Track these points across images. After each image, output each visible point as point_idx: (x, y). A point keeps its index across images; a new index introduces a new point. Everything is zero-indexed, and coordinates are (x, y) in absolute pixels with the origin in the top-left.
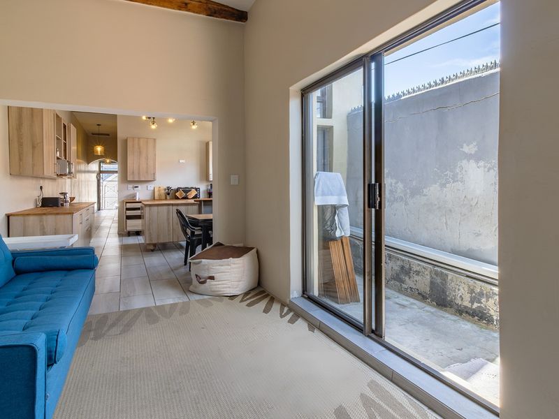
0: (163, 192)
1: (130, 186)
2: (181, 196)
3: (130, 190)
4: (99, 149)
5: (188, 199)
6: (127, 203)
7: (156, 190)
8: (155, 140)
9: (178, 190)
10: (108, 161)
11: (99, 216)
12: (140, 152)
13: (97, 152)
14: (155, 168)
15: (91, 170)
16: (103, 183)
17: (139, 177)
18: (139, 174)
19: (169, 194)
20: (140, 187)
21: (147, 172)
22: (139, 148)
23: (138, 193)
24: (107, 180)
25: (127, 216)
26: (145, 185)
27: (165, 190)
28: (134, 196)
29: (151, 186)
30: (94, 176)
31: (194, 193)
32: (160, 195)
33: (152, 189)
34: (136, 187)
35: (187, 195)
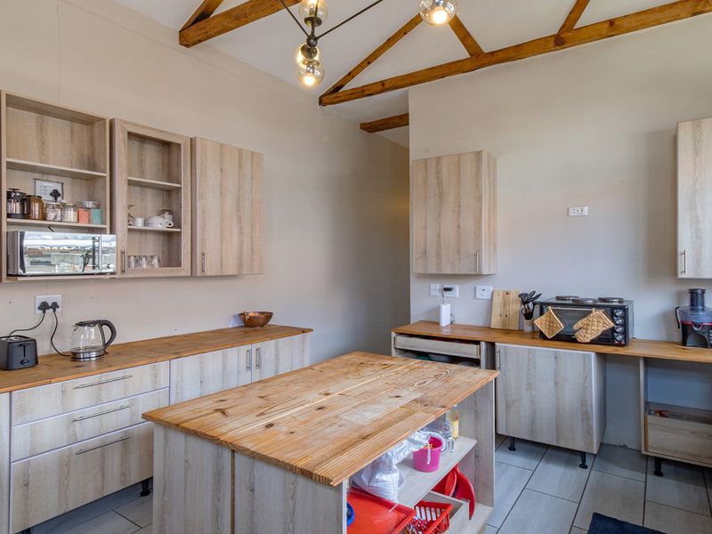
2: (550, 328)
3: (434, 296)
5: (575, 341)
6: (396, 334)
7: (498, 301)
8: (479, 155)
12: (441, 195)
17: (439, 265)
19: (528, 316)
20: (457, 288)
22: (440, 184)
26: (469, 285)
29: (484, 291)
31: (598, 323)
32: (505, 318)
33: (489, 297)
34: (446, 289)
35: (575, 327)
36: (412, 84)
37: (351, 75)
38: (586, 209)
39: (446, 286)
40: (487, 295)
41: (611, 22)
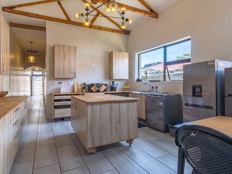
0: (80, 87)
1: (56, 82)
3: (55, 85)
4: (32, 59)
5: (100, 92)
6: (54, 95)
7: (75, 85)
8: (75, 47)
9: (92, 85)
10: (37, 69)
11: (31, 100)
12: (65, 56)
13: (30, 60)
14: (75, 69)
15: (27, 74)
16: (34, 82)
17: (64, 75)
18: (64, 73)
19: (84, 88)
20: (63, 82)
21: (70, 72)
22: (64, 53)
23: (62, 88)
24: (36, 80)
25: (55, 106)
26: (67, 82)
27: (82, 85)
28: (59, 89)
29: (71, 83)
30: (28, 78)
32: (78, 89)
33: (73, 84)
34: (60, 83)
35: (99, 89)
36: (49, 20)
37: (20, 6)
38: (95, 65)
39: (60, 82)
40: (72, 84)
41: (100, 27)
